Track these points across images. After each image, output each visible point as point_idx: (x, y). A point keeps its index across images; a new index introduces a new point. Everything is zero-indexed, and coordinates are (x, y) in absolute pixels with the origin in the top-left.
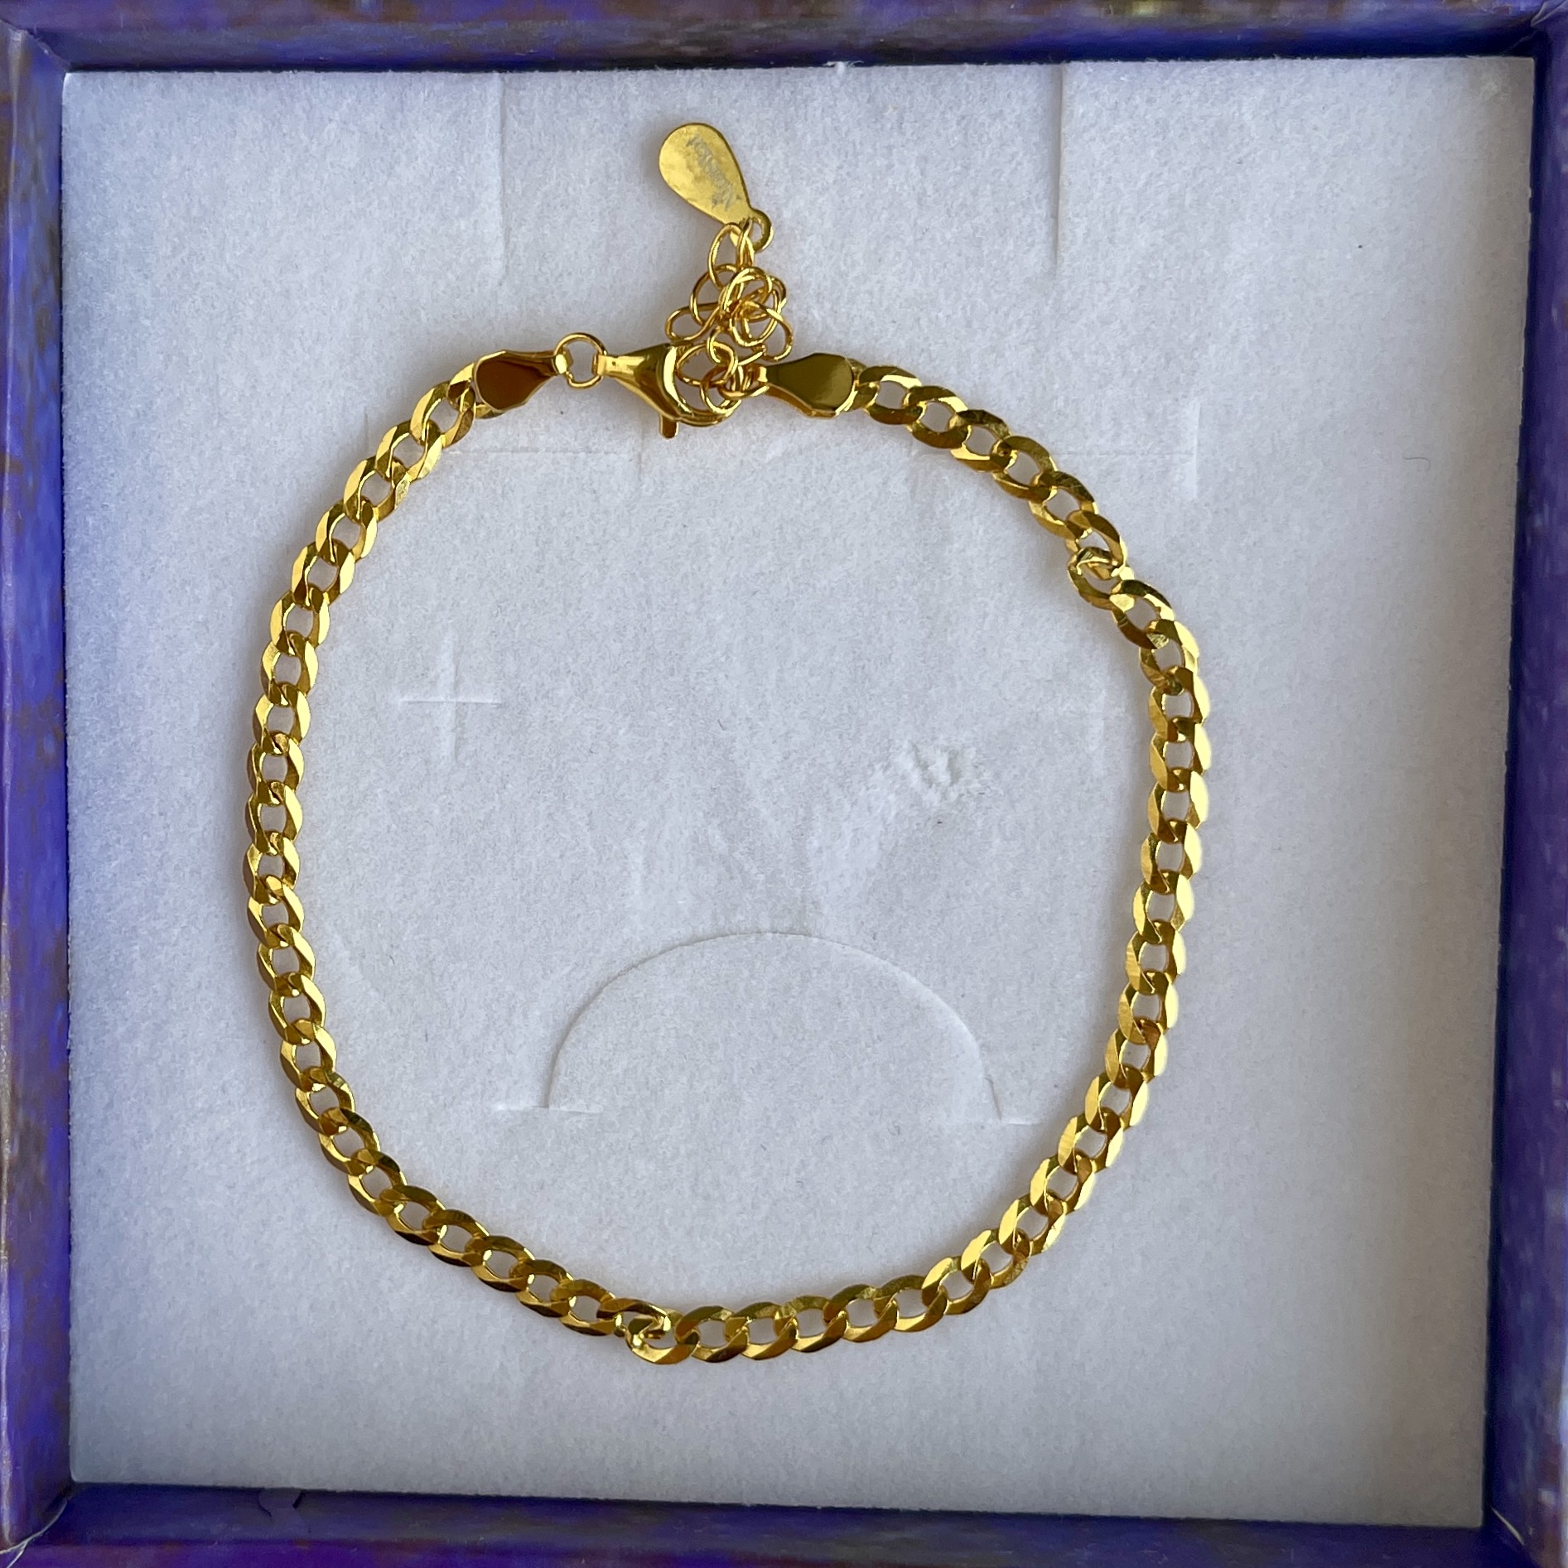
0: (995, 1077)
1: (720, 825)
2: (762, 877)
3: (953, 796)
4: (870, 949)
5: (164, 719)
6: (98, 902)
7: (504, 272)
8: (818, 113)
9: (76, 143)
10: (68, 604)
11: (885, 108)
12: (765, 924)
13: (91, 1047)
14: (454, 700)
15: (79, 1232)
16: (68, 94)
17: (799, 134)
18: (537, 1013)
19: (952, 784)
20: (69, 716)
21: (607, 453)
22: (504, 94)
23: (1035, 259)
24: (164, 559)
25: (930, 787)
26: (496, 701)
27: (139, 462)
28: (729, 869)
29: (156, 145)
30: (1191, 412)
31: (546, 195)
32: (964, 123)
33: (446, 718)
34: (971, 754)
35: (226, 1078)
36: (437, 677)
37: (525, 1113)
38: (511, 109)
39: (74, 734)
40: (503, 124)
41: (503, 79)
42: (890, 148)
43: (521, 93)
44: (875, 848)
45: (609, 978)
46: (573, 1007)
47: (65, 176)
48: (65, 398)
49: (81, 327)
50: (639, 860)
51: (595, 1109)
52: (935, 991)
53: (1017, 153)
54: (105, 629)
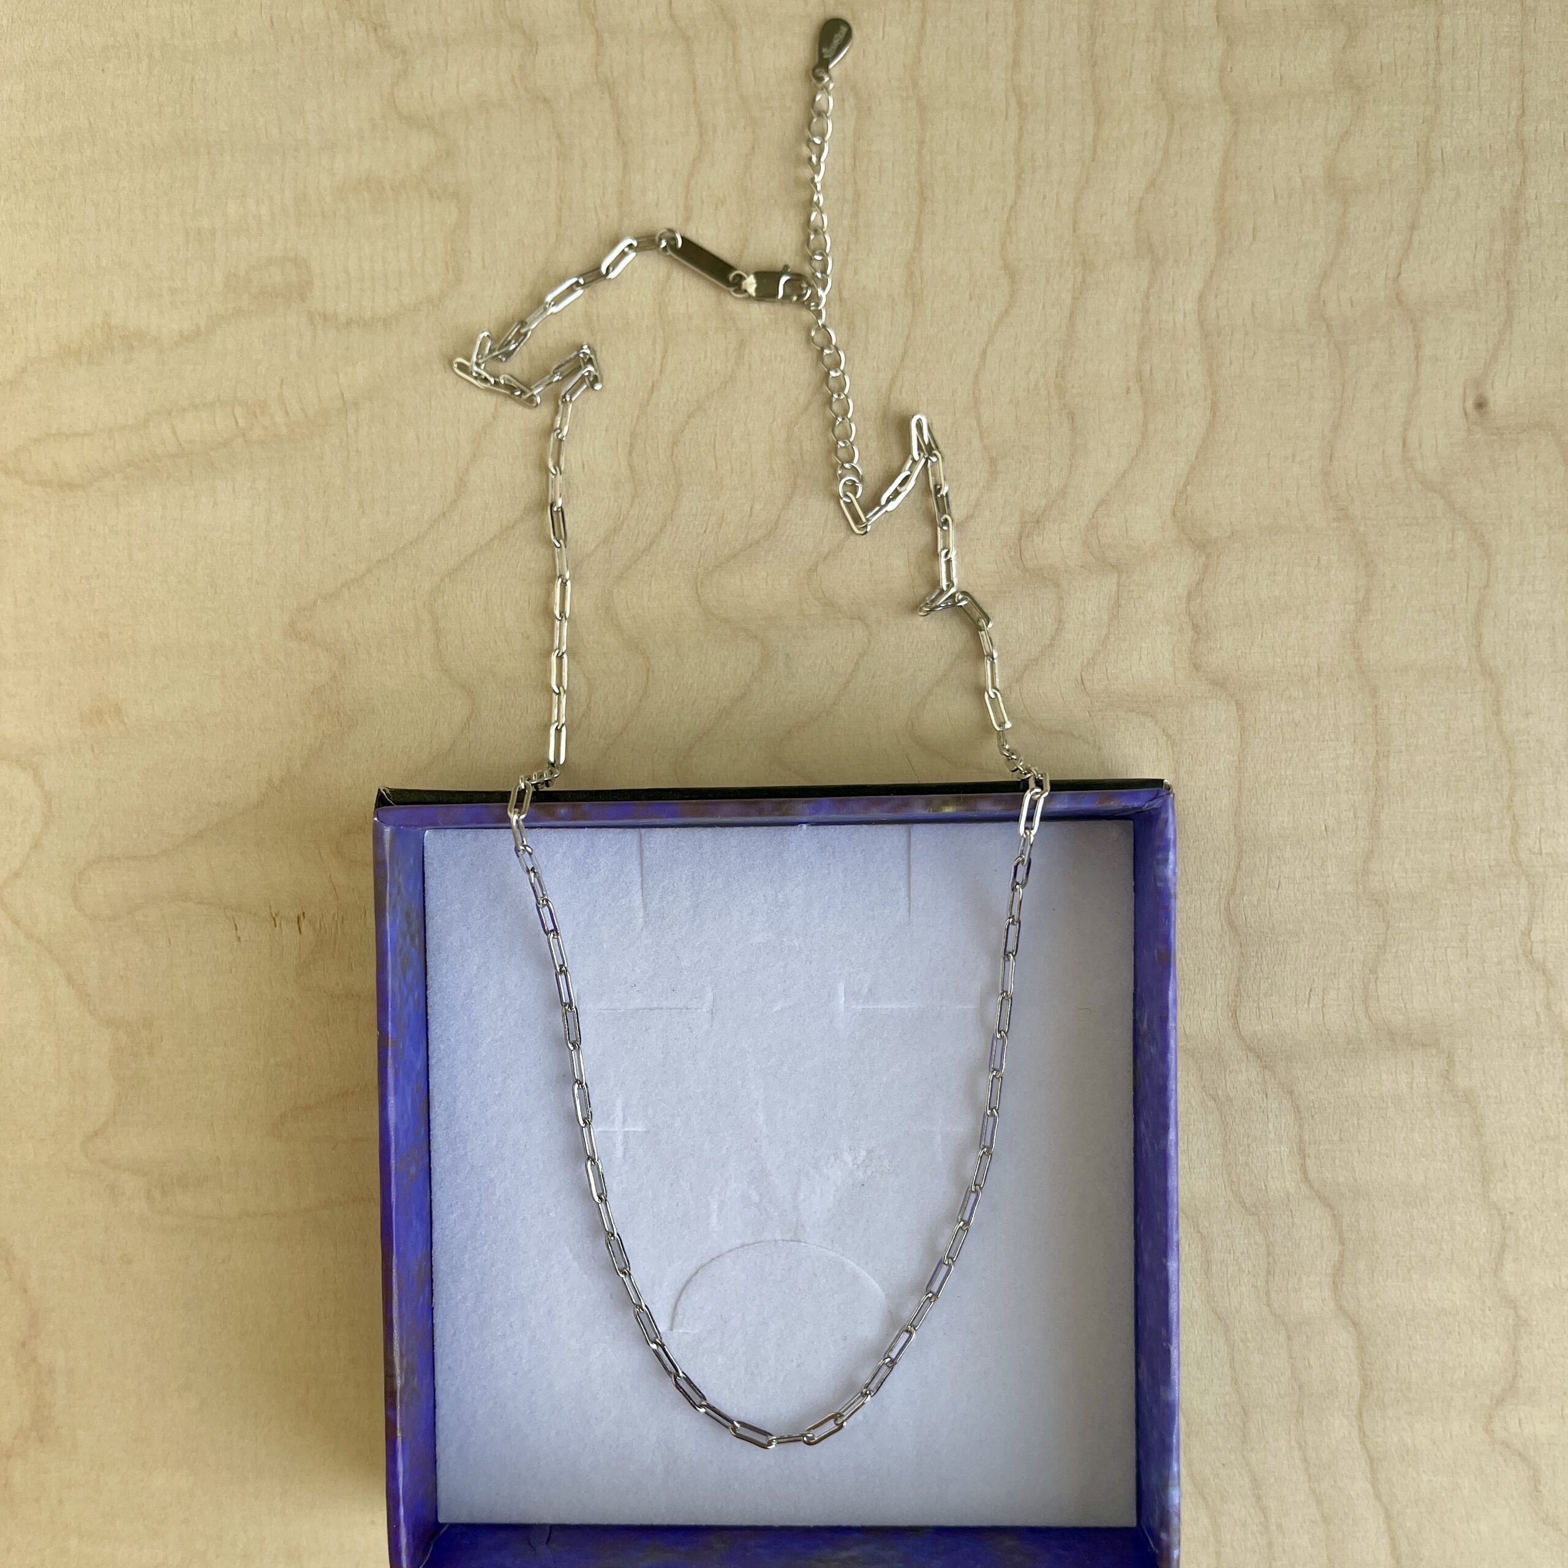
1: (755, 1188)
2: (776, 1214)
3: (869, 1172)
4: (830, 1248)
5: (479, 1142)
6: (447, 1233)
8: (794, 849)
9: (432, 864)
10: (431, 1088)
11: (826, 846)
12: (778, 1237)
13: (444, 1306)
14: (623, 1130)
15: (440, 1397)
16: (427, 840)
17: (785, 858)
18: (666, 1283)
20: (432, 1143)
21: (696, 1009)
22: (641, 840)
23: (900, 917)
24: (478, 1065)
25: (858, 1167)
26: (645, 1130)
27: (466, 1018)
28: (760, 1210)
29: (472, 864)
31: (663, 887)
32: (864, 853)
33: (621, 1137)
35: (512, 1320)
36: (614, 1119)
38: (645, 846)
40: (640, 852)
41: (639, 833)
42: (829, 864)
43: (648, 839)
44: (831, 1198)
45: (701, 1266)
46: (684, 1281)
47: (427, 881)
48: (428, 987)
49: (436, 953)
50: (716, 1206)
51: (697, 1331)
52: (862, 1268)
54: (449, 1099)
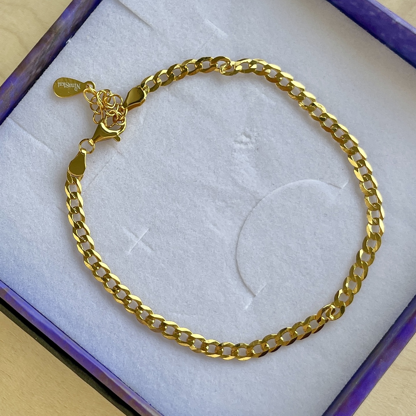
0: (330, 182)
1: (218, 200)
2: (238, 200)
3: (254, 141)
4: (276, 188)
5: (89, 313)
6: (120, 366)
7: (52, 150)
8: (75, 53)
14: (139, 240)
17: (76, 61)
19: (251, 139)
21: (111, 159)
22: (13, 120)
23: (146, 31)
24: (52, 282)
25: (247, 144)
26: (148, 230)
28: (230, 207)
30: (207, 22)
31: (43, 128)
33: (142, 245)
34: (248, 130)
35: (187, 370)
36: (131, 239)
37: (253, 302)
38: (18, 121)
39: (75, 339)
40: (19, 125)
41: (10, 117)
42: (96, 44)
43: (16, 115)
45: (235, 256)
46: (235, 271)
50: (212, 226)
51: (265, 284)
52: (298, 181)
53: (119, 17)
